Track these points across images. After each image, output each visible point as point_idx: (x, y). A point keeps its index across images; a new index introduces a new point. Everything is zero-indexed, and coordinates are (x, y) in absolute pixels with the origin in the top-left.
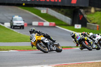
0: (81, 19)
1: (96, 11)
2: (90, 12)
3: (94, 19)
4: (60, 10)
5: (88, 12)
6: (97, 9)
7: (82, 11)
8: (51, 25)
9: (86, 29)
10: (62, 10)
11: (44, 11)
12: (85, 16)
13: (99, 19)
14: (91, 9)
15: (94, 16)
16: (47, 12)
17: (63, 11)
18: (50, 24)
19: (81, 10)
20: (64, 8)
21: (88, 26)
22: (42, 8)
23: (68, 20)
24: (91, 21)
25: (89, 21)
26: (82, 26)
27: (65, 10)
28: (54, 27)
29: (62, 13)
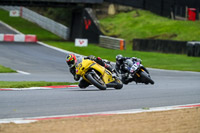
0: (87, 27)
1: (118, 12)
2: (107, 13)
3: (115, 27)
4: (46, 10)
5: (102, 13)
6: (121, 7)
7: (90, 11)
8: (29, 40)
9: (97, 48)
10: (50, 9)
11: (14, 12)
12: (96, 22)
13: (124, 27)
14: (108, 7)
15: (115, 22)
16: (21, 14)
17: (51, 13)
18: (26, 38)
19: (87, 9)
20: (54, 7)
21: (101, 41)
22: (11, 7)
23: (62, 29)
24: (107, 31)
25: (103, 32)
26: (89, 42)
27: (56, 11)
28: (34, 43)
29: (50, 15)
